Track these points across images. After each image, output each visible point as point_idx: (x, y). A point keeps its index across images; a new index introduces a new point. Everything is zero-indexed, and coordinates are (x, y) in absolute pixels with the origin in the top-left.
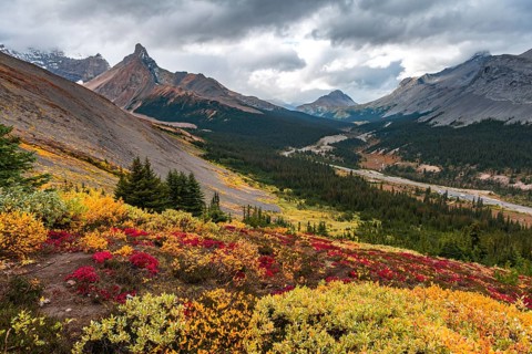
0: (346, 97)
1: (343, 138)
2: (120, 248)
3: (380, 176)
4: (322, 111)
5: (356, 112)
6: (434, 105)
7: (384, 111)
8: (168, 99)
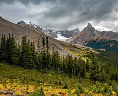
8: (97, 40)
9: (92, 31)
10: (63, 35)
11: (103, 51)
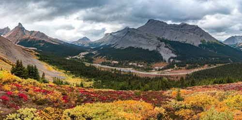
0: (88, 39)
1: (88, 53)
2: (15, 91)
3: (100, 65)
4: (80, 44)
5: (91, 44)
6: (115, 42)
7: (100, 44)
8: (28, 40)
9: (23, 30)
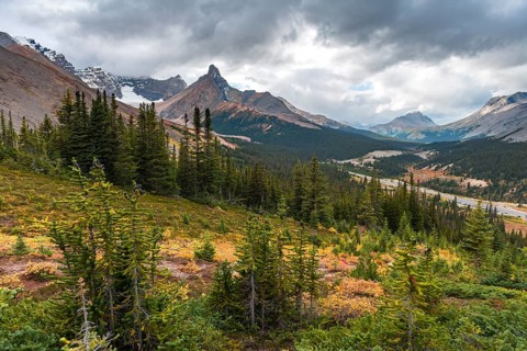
1: (400, 153)
5: (433, 133)
7: (464, 133)
8: (230, 114)
9: (220, 88)
10: (137, 91)
11: (245, 143)
